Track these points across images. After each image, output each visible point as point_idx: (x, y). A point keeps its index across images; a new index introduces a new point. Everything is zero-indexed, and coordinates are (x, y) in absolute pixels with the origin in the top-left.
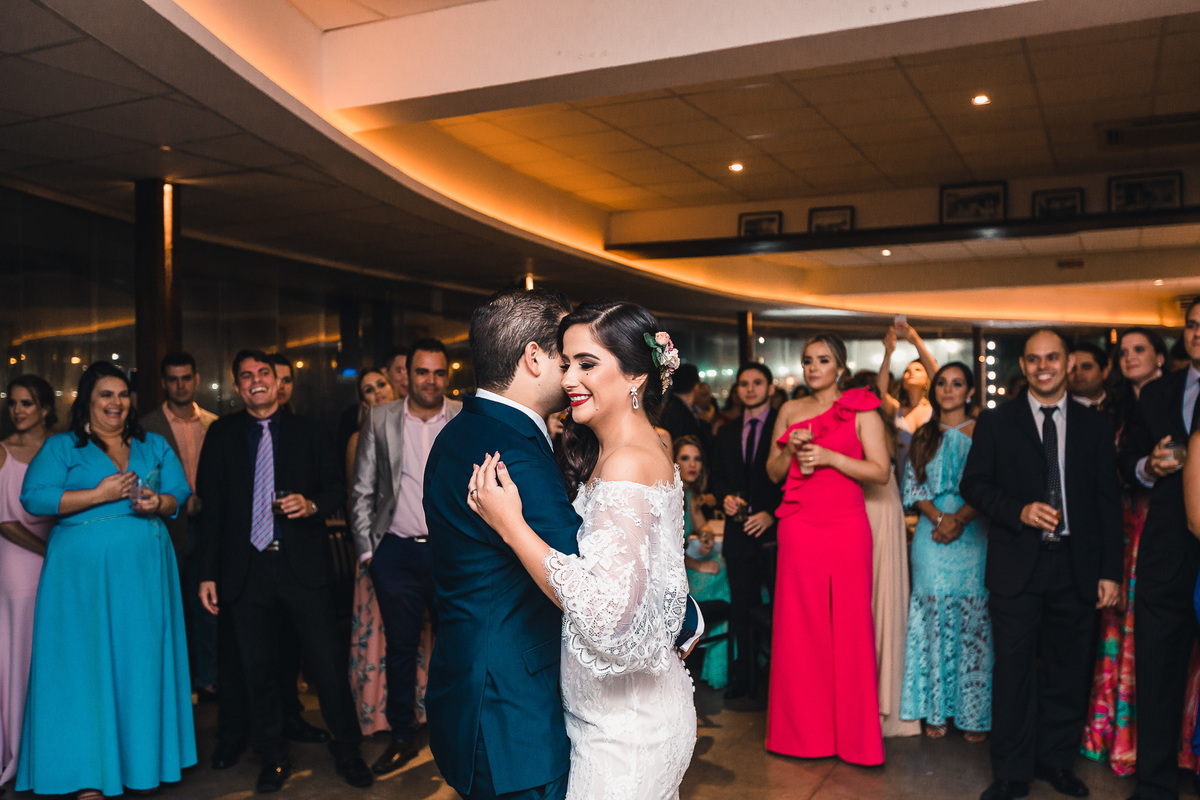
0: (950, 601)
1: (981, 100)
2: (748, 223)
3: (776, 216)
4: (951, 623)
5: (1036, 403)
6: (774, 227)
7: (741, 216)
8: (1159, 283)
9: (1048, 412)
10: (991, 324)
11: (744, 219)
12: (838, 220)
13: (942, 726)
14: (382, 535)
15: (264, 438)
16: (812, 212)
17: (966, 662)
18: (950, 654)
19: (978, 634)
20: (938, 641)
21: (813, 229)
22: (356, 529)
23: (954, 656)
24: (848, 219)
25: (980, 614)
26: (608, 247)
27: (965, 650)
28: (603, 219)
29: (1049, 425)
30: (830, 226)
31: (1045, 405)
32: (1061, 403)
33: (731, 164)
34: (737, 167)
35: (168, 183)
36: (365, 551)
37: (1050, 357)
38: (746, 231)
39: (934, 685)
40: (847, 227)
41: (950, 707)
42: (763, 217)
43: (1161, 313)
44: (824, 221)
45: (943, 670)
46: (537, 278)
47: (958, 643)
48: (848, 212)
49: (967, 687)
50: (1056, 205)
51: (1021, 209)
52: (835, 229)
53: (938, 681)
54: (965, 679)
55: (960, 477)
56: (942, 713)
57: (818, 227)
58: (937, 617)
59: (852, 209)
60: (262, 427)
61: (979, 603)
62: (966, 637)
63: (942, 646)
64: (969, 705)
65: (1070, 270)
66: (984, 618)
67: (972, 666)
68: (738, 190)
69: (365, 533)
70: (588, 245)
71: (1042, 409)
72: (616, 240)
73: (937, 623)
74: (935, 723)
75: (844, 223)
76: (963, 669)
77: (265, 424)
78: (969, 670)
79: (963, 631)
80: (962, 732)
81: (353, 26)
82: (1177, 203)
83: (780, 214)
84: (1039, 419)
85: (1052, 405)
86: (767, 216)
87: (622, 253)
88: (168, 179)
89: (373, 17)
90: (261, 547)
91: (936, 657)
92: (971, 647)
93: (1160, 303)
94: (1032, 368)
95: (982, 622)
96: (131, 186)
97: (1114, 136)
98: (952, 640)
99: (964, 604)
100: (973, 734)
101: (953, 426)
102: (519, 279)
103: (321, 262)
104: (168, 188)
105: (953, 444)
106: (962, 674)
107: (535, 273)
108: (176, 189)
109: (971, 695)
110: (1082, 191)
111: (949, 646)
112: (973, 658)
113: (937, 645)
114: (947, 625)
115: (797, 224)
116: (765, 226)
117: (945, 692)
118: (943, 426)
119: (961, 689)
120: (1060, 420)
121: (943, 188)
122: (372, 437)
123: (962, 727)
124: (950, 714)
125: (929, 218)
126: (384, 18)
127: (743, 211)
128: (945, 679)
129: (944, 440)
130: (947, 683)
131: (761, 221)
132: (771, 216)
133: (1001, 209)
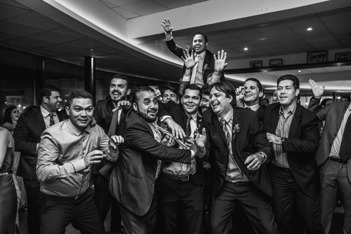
1: (310, 29)
2: (253, 64)
3: (260, 62)
6: (260, 65)
7: (251, 62)
10: (339, 91)
12: (278, 63)
16: (270, 60)
21: (271, 66)
24: (281, 62)
30: (276, 64)
33: (244, 48)
34: (246, 49)
35: (92, 58)
38: (252, 66)
40: (280, 65)
44: (274, 63)
48: (281, 60)
51: (332, 58)
52: (277, 65)
57: (272, 65)
59: (282, 59)
68: (247, 55)
75: (280, 63)
81: (134, 18)
83: (261, 61)
86: (257, 62)
88: (92, 57)
89: (138, 16)
96: (83, 58)
103: (137, 76)
104: (92, 59)
108: (95, 59)
110: (350, 53)
115: (266, 64)
116: (257, 65)
121: (308, 53)
125: (304, 61)
126: (141, 16)
131: (256, 63)
132: (259, 62)
133: (325, 59)
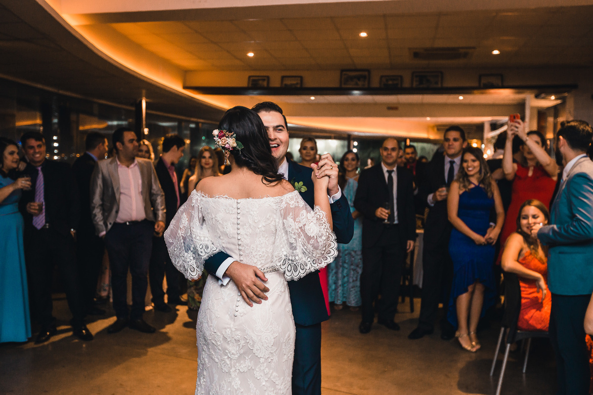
0: (347, 252)
1: (363, 35)
2: (253, 81)
3: (266, 78)
4: (347, 261)
5: (385, 169)
6: (265, 84)
7: (250, 77)
8: (428, 119)
9: (390, 172)
10: (356, 133)
11: (252, 78)
12: (294, 82)
13: (340, 305)
14: (112, 223)
15: (39, 175)
16: (283, 78)
17: (352, 278)
18: (345, 275)
19: (357, 266)
20: (341, 269)
21: (283, 86)
22: (96, 221)
23: (347, 275)
24: (299, 82)
25: (359, 257)
26: (185, 88)
27: (352, 272)
28: (184, 74)
29: (390, 178)
30: (292, 85)
31: (389, 169)
32: (395, 169)
33: (248, 53)
34: (251, 55)
36: (102, 231)
37: (393, 149)
38: (251, 84)
39: (338, 287)
40: (299, 86)
41: (345, 297)
42: (260, 78)
43: (428, 132)
44: (288, 82)
45: (342, 282)
46: (148, 100)
47: (350, 270)
48: (299, 79)
49: (352, 288)
50: (390, 82)
51: (375, 83)
53: (340, 285)
54: (351, 285)
55: (353, 199)
56: (341, 299)
57: (286, 85)
58: (341, 259)
59: (301, 77)
60: (38, 170)
61: (359, 253)
62: (353, 267)
63: (343, 271)
64: (353, 296)
65: (392, 110)
66: (361, 259)
67: (355, 279)
68: (249, 65)
69: (101, 223)
70: (175, 85)
71: (388, 171)
72: (188, 85)
73: (341, 261)
74: (338, 303)
75: (297, 84)
76: (351, 280)
77: (39, 168)
78: (353, 281)
79: (352, 264)
80: (349, 307)
82: (439, 85)
83: (268, 77)
84: (386, 175)
85: (391, 169)
86: (261, 78)
87: (191, 91)
90: (39, 227)
91: (340, 275)
92: (355, 271)
93: (429, 128)
94: (385, 153)
95: (360, 261)
97: (416, 55)
98: (347, 269)
99: (353, 253)
100: (354, 307)
101: (351, 178)
102: (139, 100)
105: (351, 185)
106: (350, 283)
107: (147, 98)
109: (354, 291)
110: (401, 77)
111: (345, 271)
112: (355, 276)
113: (340, 271)
114: (345, 262)
115: (276, 83)
116: (260, 82)
117: (343, 290)
118: (347, 177)
119: (350, 289)
120: (395, 176)
121: (342, 71)
122: (100, 176)
123: (349, 305)
124: (344, 300)
125: (335, 84)
127: (251, 75)
128: (343, 285)
129: (347, 183)
130: (343, 287)
131: (259, 80)
132: (264, 78)
133: (366, 83)
